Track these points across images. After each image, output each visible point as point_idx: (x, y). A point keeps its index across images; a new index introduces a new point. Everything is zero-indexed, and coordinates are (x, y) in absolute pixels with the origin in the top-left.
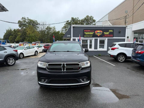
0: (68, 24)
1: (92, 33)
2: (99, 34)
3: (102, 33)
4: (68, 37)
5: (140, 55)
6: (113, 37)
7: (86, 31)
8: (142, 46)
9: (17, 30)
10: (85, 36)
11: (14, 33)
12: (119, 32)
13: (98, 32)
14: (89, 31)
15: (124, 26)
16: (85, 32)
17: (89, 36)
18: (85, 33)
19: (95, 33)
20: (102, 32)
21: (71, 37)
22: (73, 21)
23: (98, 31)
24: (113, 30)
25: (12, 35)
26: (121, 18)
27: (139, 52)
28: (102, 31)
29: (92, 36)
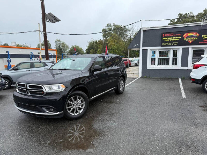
1: (177, 39)
2: (190, 40)
3: (198, 37)
4: (135, 47)
7: (166, 35)
9: (99, 41)
11: (96, 46)
13: (190, 36)
14: (172, 34)
16: (165, 37)
17: (172, 43)
18: (163, 39)
19: (183, 38)
20: (197, 35)
21: (139, 47)
23: (190, 34)
25: (94, 49)
28: (198, 33)
29: (176, 43)
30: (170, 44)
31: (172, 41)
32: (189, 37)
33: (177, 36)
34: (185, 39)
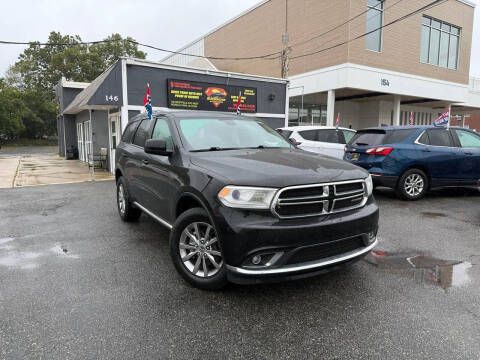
0: (36, 54)
1: (196, 96)
2: (217, 101)
3: (226, 98)
4: (110, 103)
5: (381, 159)
6: (256, 111)
7: (177, 85)
8: (382, 136)
10: (173, 103)
12: (271, 96)
14: (186, 85)
15: (281, 80)
16: (174, 89)
17: (188, 104)
18: (173, 92)
19: (205, 96)
20: (225, 94)
21: (120, 103)
22: (59, 49)
23: (215, 91)
24: (255, 90)
26: (272, 57)
27: (379, 150)
28: (226, 91)
29: (195, 104)
30: (185, 104)
31: (188, 100)
32: (214, 95)
33: (197, 91)
34: (208, 99)
